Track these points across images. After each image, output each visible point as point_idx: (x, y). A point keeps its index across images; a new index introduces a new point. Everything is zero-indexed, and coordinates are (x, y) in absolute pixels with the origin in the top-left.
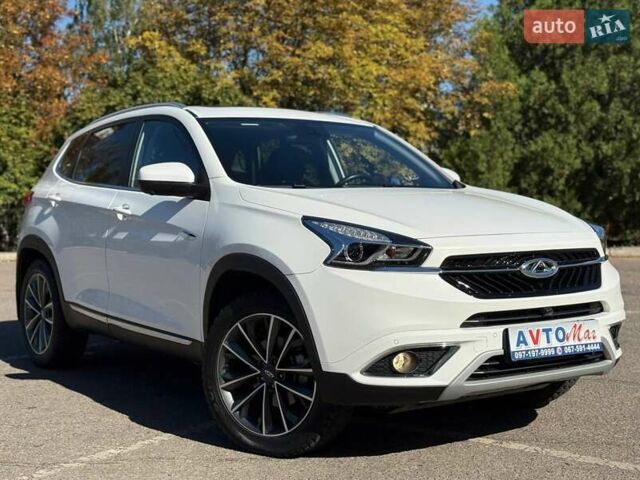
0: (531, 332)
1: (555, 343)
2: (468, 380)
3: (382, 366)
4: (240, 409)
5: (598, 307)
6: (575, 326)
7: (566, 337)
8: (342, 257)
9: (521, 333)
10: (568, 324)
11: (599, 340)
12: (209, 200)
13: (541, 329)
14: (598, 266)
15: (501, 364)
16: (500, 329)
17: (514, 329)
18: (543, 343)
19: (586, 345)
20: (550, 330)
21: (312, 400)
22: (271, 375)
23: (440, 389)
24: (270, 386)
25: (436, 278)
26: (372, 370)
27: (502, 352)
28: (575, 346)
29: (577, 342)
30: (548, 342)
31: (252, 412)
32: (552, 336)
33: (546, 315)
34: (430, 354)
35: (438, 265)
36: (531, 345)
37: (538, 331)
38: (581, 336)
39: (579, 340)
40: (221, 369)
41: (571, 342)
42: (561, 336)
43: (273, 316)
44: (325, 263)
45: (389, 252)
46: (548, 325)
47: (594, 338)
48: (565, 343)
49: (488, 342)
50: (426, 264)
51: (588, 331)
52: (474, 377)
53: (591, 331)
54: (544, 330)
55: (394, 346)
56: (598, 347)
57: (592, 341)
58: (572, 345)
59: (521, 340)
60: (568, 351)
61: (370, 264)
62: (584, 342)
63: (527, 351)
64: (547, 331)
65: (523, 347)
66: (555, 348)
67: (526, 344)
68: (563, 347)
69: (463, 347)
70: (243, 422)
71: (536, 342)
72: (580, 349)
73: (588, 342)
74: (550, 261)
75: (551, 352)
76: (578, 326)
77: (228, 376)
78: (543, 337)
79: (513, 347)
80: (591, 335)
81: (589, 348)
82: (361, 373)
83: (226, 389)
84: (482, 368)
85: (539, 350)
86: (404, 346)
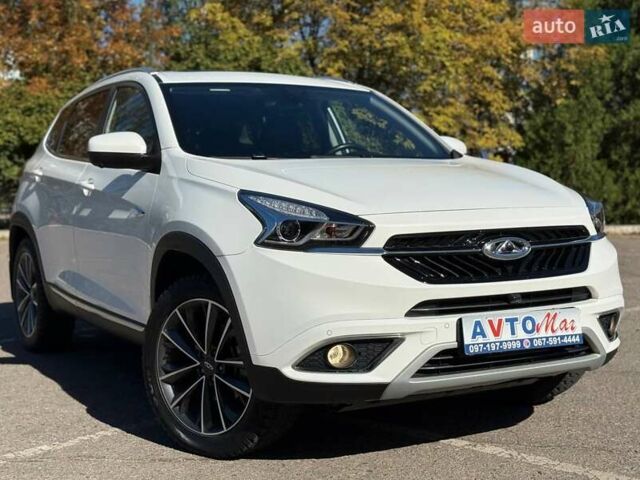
0: (491, 322)
1: (521, 334)
2: (413, 377)
3: (316, 359)
4: (179, 404)
5: (584, 293)
6: (548, 315)
7: (536, 328)
8: (274, 236)
9: (478, 324)
10: (539, 313)
11: (579, 331)
12: (158, 173)
13: (504, 319)
14: (587, 247)
15: (454, 358)
16: (453, 319)
17: (469, 320)
18: (506, 334)
19: (562, 337)
20: (516, 320)
21: (249, 396)
22: (211, 367)
23: (382, 387)
24: (209, 379)
25: (379, 260)
26: (305, 364)
27: (455, 345)
28: (547, 338)
29: (550, 334)
30: (513, 333)
31: (191, 407)
32: (518, 326)
33: (513, 302)
34: (370, 346)
35: (381, 245)
36: (491, 337)
37: (500, 321)
38: (557, 325)
39: (553, 331)
40: (161, 358)
41: (543, 333)
42: (529, 326)
43: (210, 302)
44: (256, 243)
45: (329, 231)
46: (512, 314)
47: (572, 328)
48: (535, 335)
49: (440, 333)
50: (367, 245)
51: (565, 321)
52: (421, 373)
53: (568, 321)
54: (507, 320)
55: (327, 337)
56: (578, 339)
57: (570, 332)
58: (543, 337)
59: (478, 331)
60: (538, 344)
61: (304, 244)
62: (559, 333)
63: (485, 344)
64: (512, 321)
65: (480, 339)
66: (522, 341)
67: (484, 336)
68: (531, 340)
69: (408, 340)
70: (182, 418)
71: (496, 333)
72: (553, 342)
73: (564, 333)
74: (520, 240)
75: (517, 346)
76: (552, 315)
77: (168, 367)
78: (506, 327)
79: (468, 340)
80: (568, 326)
81: (565, 341)
82: (293, 367)
83: (166, 381)
84: (431, 362)
85: (501, 343)
86: (341, 338)
